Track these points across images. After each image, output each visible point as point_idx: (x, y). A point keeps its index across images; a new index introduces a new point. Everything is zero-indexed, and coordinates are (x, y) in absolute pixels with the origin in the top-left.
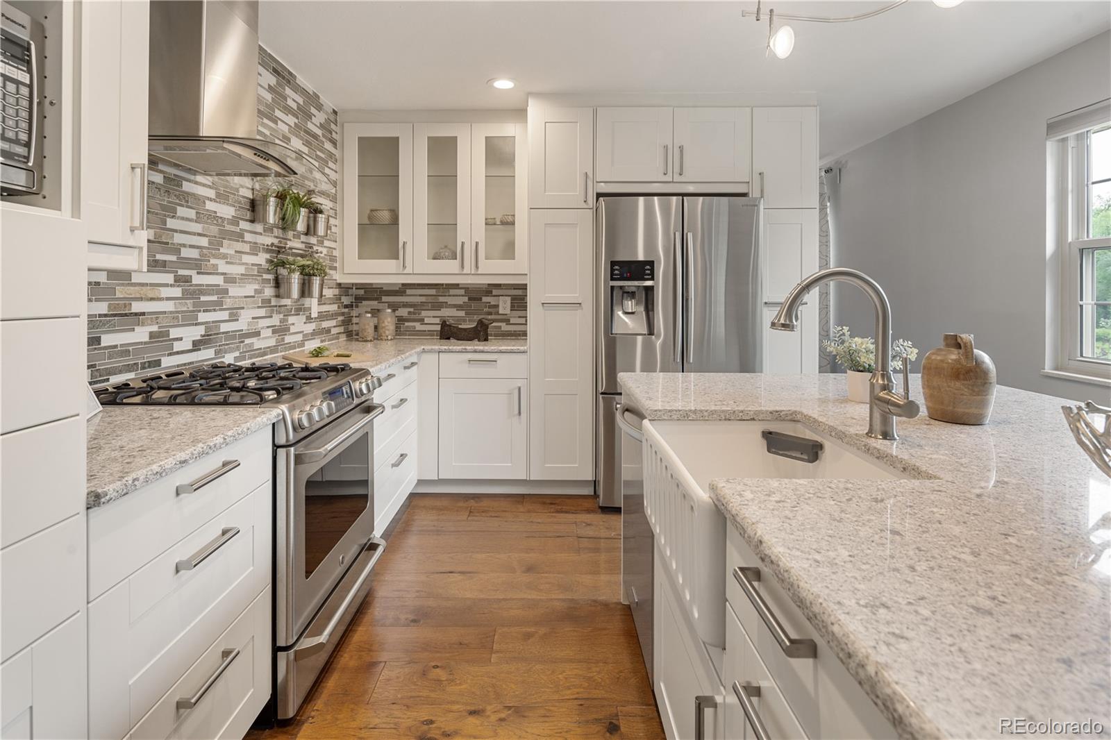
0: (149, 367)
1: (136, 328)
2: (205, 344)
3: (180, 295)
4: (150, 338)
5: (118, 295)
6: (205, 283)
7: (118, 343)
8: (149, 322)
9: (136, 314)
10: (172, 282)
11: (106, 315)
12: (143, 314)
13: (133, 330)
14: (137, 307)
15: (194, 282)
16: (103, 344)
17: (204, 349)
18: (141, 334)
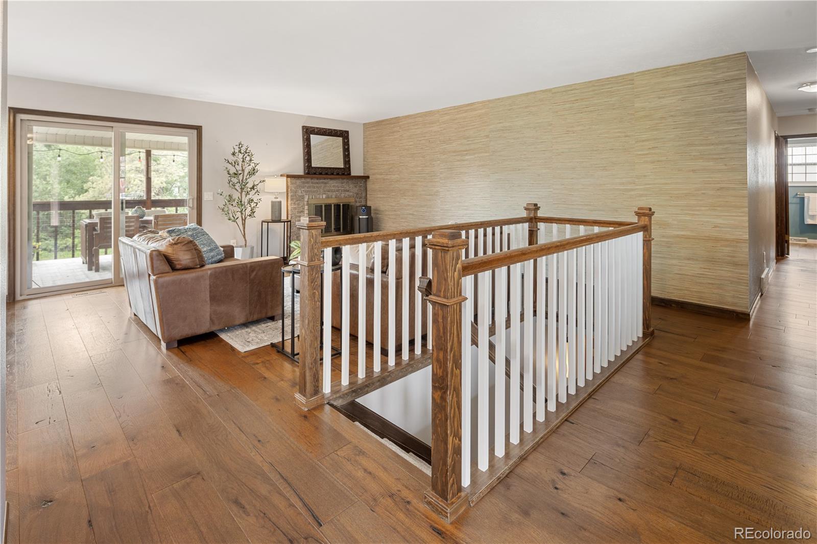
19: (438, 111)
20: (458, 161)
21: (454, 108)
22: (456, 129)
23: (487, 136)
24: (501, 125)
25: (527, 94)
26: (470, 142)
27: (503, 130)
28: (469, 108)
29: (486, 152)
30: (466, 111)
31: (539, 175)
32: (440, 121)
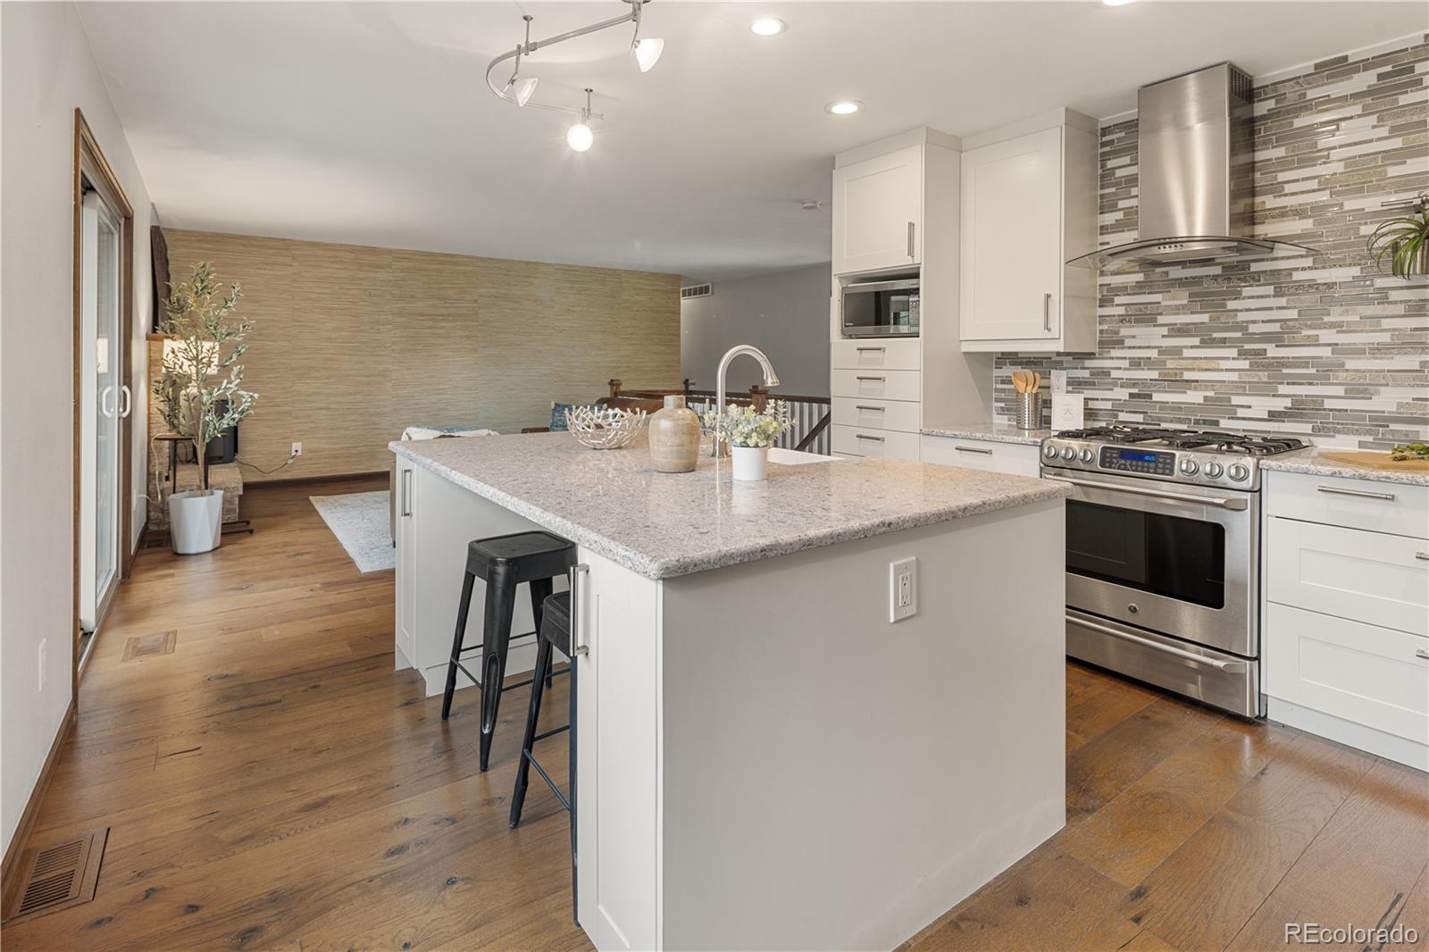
0: (1204, 424)
1: (1188, 392)
2: (1290, 416)
3: (1248, 367)
4: (1205, 401)
5: (1168, 366)
6: (1291, 356)
7: (1170, 400)
8: (1203, 388)
9: (1187, 381)
10: (1236, 356)
11: (1156, 380)
12: (1197, 381)
13: (1185, 393)
14: (1187, 376)
15: (1268, 355)
16: (1154, 400)
17: (1288, 421)
18: (1195, 397)
19: (390, 252)
20: (428, 328)
21: (422, 254)
22: (424, 283)
23: (476, 301)
24: (494, 290)
25: (528, 263)
26: (448, 305)
27: (497, 297)
28: (449, 259)
29: (473, 321)
30: (442, 263)
31: (539, 352)
32: (394, 267)
